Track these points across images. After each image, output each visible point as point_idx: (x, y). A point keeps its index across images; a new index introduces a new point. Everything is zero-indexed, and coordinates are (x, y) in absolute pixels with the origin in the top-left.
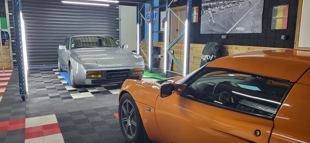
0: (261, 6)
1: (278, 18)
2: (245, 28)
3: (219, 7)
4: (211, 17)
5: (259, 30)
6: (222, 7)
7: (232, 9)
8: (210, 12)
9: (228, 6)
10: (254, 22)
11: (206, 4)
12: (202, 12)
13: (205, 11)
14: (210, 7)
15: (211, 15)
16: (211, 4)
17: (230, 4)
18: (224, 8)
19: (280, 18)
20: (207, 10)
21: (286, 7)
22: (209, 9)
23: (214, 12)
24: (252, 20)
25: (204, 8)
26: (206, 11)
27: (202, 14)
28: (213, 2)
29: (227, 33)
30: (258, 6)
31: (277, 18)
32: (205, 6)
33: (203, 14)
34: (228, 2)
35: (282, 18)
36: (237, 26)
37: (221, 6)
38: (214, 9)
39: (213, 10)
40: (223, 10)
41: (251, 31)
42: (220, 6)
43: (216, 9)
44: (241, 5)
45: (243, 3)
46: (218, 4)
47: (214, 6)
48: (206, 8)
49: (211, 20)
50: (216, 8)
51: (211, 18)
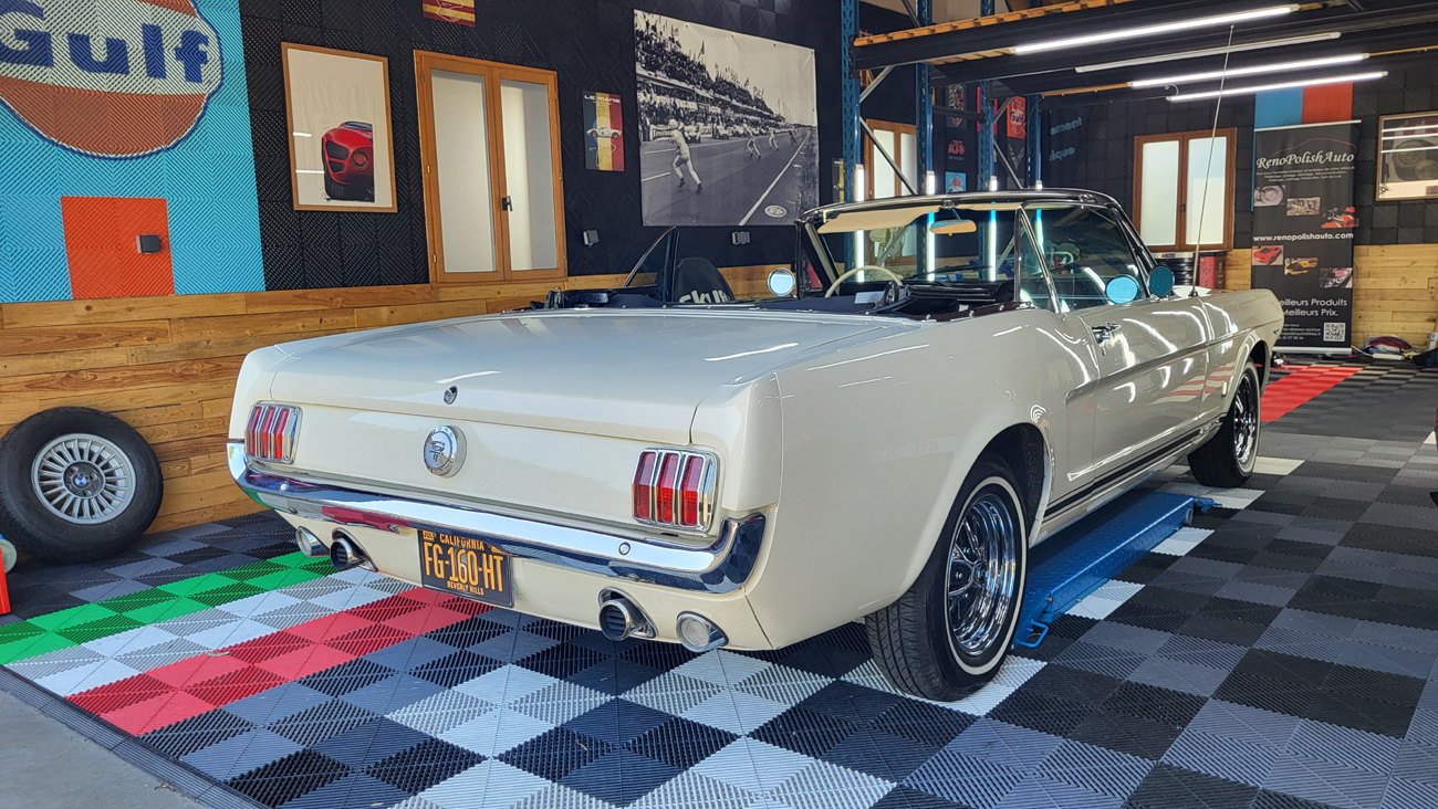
2: (785, 212)
3: (709, 126)
4: (684, 156)
6: (722, 130)
7: (752, 143)
8: (676, 134)
10: (803, 194)
11: (660, 100)
12: (640, 128)
13: (652, 126)
14: (678, 117)
15: (685, 149)
16: (681, 104)
17: (745, 125)
18: (726, 132)
20: (667, 124)
22: (673, 122)
25: (649, 113)
27: (641, 135)
28: (685, 99)
29: (742, 224)
32: (654, 108)
33: (647, 138)
34: (737, 115)
36: (769, 201)
37: (718, 124)
38: (694, 128)
39: (691, 129)
40: (726, 142)
42: (713, 121)
43: (702, 132)
44: (773, 136)
46: (707, 115)
47: (696, 116)
48: (660, 116)
49: (686, 172)
50: (701, 124)
51: (685, 161)
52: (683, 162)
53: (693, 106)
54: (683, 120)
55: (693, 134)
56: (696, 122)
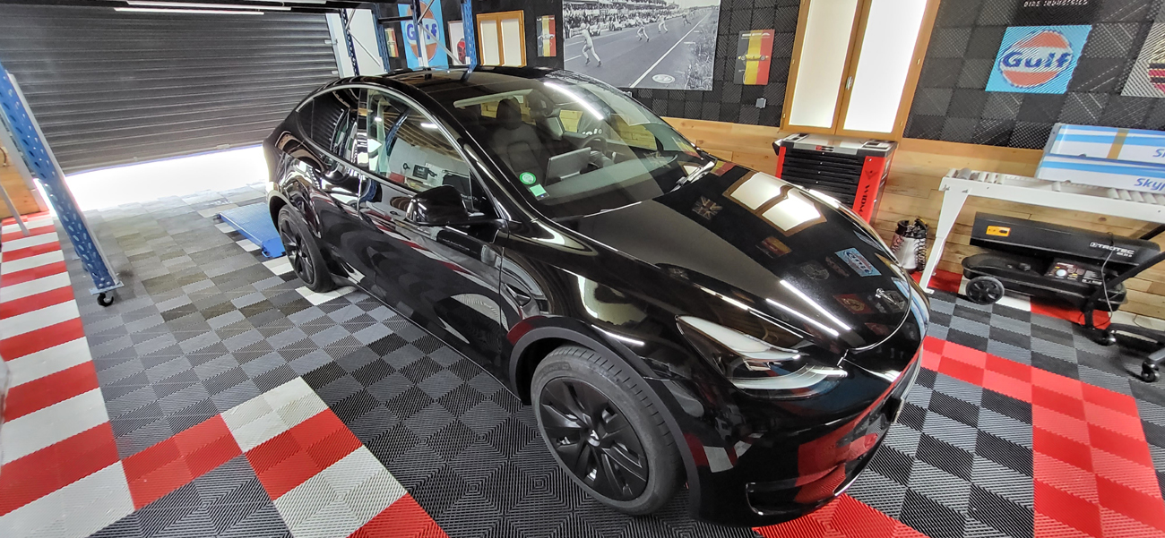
0: (712, 28)
1: (750, 60)
2: (673, 79)
3: (607, 23)
4: (589, 45)
5: (706, 84)
6: (617, 24)
7: (642, 30)
8: (585, 32)
9: (632, 22)
10: (693, 65)
11: (575, 13)
12: (564, 31)
14: (586, 21)
15: (590, 40)
16: (588, 12)
17: (637, 18)
18: (620, 25)
19: (754, 60)
20: (579, 27)
21: (768, 34)
22: (583, 25)
23: (596, 34)
24: (691, 60)
25: (569, 22)
26: (576, 29)
27: (564, 36)
28: (592, 9)
29: (632, 86)
30: (706, 27)
31: (746, 60)
32: (573, 19)
33: (567, 37)
34: (631, 12)
35: (760, 59)
36: (655, 72)
37: (614, 20)
39: (594, 28)
40: (620, 32)
41: (689, 84)
42: (610, 19)
43: (602, 28)
44: (663, 22)
45: (669, 17)
46: (606, 16)
47: (597, 19)
48: (575, 22)
49: (590, 54)
50: (601, 24)
51: (590, 48)
52: (589, 48)
53: (596, 12)
54: (589, 22)
55: (595, 30)
56: (598, 21)
